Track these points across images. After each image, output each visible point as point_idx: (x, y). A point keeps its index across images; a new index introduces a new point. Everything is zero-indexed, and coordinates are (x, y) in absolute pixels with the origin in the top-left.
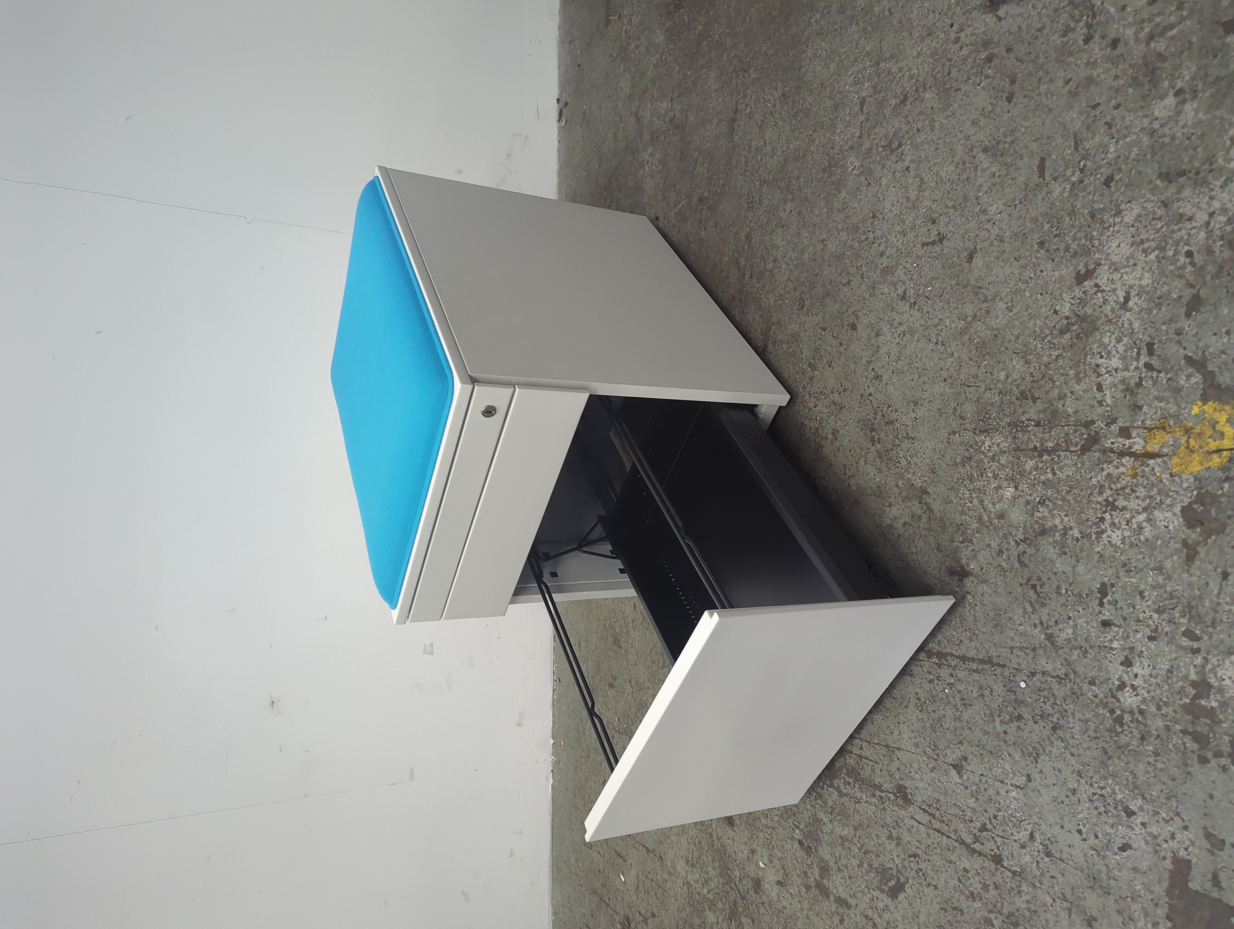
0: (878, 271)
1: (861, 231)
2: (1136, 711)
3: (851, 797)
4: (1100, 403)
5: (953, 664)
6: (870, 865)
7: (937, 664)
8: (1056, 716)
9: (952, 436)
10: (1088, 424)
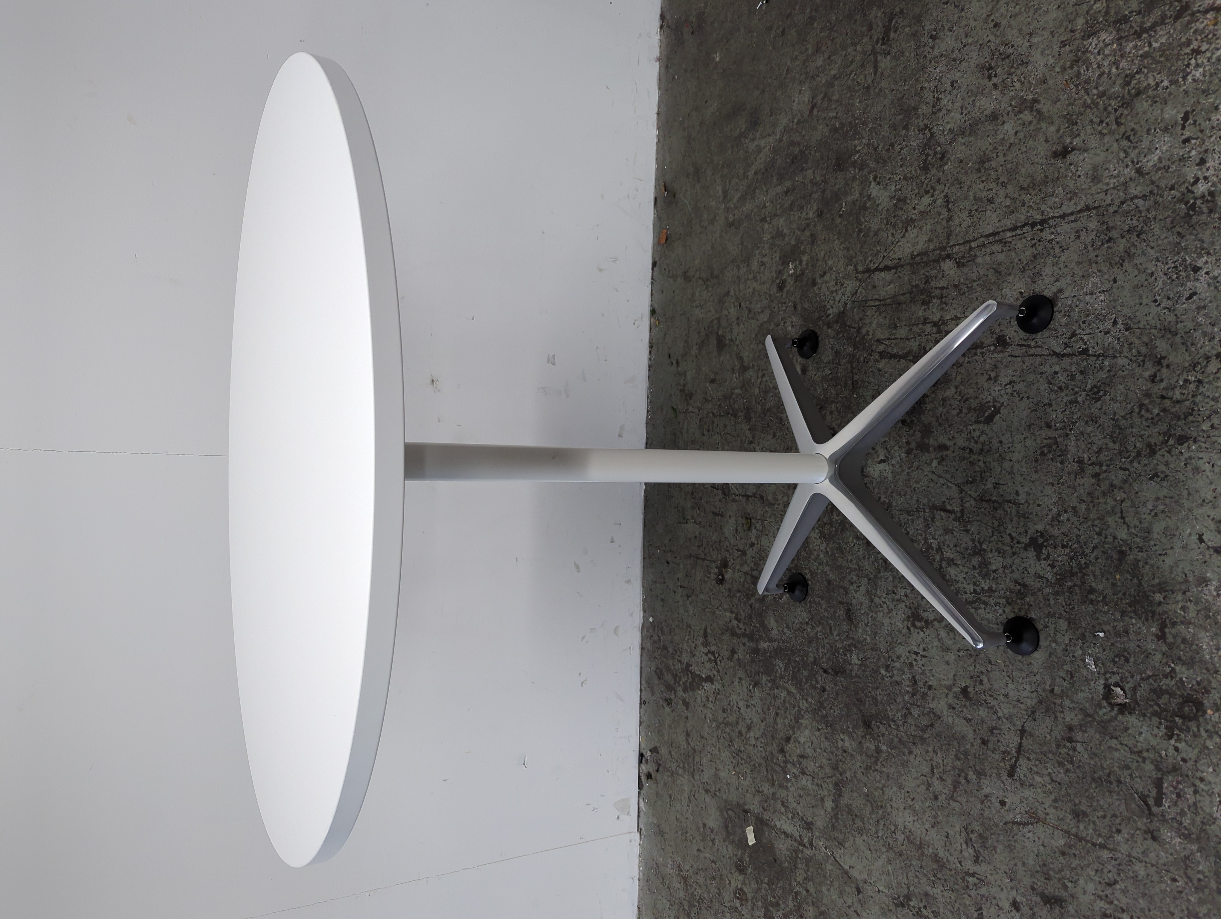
2: (1206, 194)
9: (1063, 49)
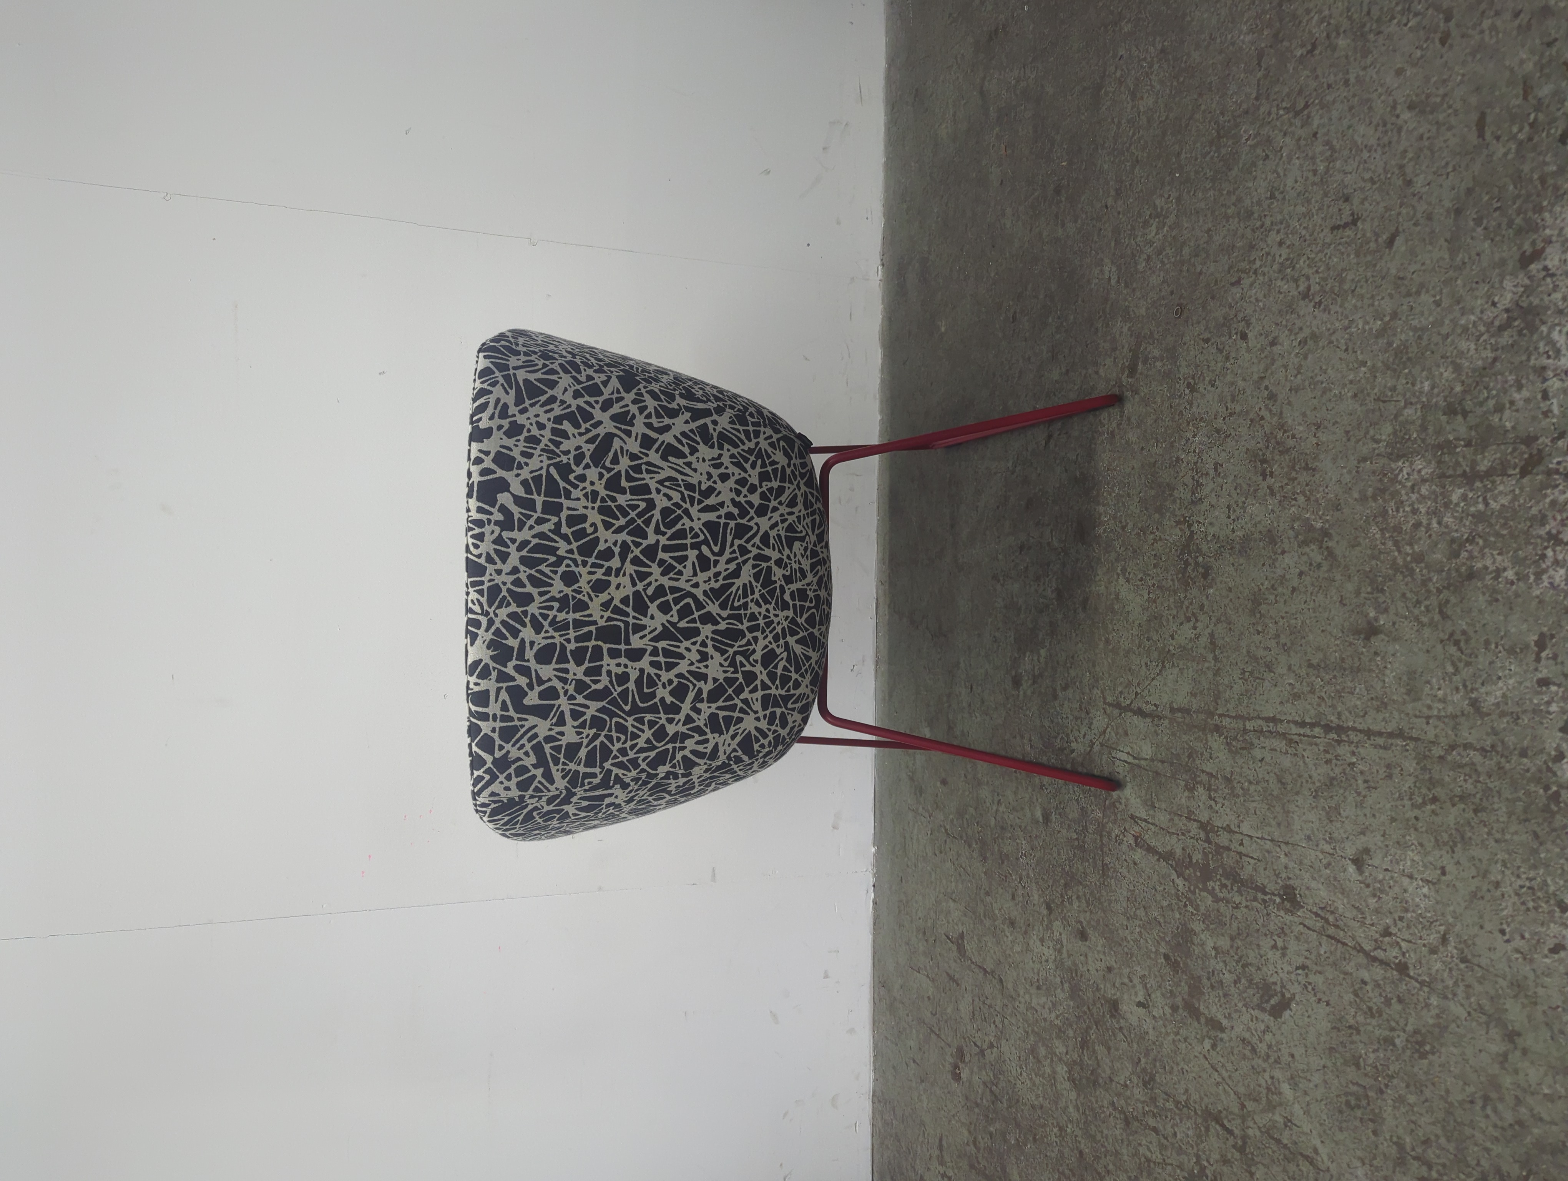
0: (1275, 267)
1: (1256, 215)
3: (1227, 902)
4: (1546, 414)
5: (1356, 740)
6: (1250, 981)
7: (1337, 741)
8: (1478, 796)
10: (1530, 440)
